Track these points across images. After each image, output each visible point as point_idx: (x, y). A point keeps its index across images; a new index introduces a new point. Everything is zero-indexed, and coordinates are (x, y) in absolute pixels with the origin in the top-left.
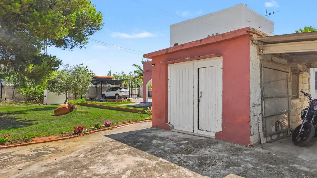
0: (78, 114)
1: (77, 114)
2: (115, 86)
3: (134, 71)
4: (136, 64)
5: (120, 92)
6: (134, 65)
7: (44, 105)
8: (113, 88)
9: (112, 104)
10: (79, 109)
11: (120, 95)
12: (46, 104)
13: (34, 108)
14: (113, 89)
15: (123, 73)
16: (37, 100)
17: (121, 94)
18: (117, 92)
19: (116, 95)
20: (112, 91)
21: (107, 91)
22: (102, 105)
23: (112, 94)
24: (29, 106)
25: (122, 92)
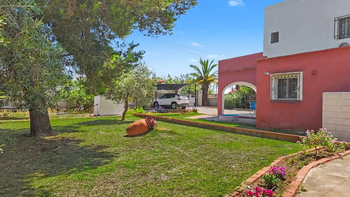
0: (163, 135)
1: (160, 134)
2: (170, 92)
3: (192, 74)
4: (194, 65)
5: (179, 99)
6: (192, 66)
7: (95, 116)
8: (169, 94)
9: (176, 116)
10: (160, 126)
11: (178, 104)
12: (99, 115)
13: (86, 121)
14: (168, 96)
15: (169, 76)
16: (80, 108)
17: (179, 102)
18: (175, 99)
19: (173, 103)
20: (167, 98)
21: (161, 98)
22: (164, 117)
23: (168, 102)
24: (75, 117)
25: (180, 99)
